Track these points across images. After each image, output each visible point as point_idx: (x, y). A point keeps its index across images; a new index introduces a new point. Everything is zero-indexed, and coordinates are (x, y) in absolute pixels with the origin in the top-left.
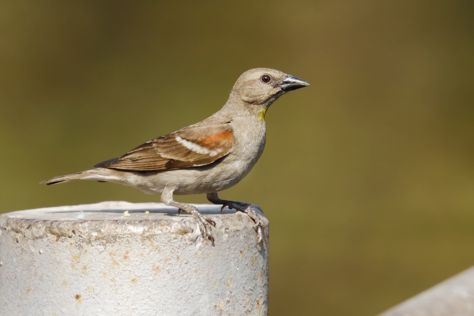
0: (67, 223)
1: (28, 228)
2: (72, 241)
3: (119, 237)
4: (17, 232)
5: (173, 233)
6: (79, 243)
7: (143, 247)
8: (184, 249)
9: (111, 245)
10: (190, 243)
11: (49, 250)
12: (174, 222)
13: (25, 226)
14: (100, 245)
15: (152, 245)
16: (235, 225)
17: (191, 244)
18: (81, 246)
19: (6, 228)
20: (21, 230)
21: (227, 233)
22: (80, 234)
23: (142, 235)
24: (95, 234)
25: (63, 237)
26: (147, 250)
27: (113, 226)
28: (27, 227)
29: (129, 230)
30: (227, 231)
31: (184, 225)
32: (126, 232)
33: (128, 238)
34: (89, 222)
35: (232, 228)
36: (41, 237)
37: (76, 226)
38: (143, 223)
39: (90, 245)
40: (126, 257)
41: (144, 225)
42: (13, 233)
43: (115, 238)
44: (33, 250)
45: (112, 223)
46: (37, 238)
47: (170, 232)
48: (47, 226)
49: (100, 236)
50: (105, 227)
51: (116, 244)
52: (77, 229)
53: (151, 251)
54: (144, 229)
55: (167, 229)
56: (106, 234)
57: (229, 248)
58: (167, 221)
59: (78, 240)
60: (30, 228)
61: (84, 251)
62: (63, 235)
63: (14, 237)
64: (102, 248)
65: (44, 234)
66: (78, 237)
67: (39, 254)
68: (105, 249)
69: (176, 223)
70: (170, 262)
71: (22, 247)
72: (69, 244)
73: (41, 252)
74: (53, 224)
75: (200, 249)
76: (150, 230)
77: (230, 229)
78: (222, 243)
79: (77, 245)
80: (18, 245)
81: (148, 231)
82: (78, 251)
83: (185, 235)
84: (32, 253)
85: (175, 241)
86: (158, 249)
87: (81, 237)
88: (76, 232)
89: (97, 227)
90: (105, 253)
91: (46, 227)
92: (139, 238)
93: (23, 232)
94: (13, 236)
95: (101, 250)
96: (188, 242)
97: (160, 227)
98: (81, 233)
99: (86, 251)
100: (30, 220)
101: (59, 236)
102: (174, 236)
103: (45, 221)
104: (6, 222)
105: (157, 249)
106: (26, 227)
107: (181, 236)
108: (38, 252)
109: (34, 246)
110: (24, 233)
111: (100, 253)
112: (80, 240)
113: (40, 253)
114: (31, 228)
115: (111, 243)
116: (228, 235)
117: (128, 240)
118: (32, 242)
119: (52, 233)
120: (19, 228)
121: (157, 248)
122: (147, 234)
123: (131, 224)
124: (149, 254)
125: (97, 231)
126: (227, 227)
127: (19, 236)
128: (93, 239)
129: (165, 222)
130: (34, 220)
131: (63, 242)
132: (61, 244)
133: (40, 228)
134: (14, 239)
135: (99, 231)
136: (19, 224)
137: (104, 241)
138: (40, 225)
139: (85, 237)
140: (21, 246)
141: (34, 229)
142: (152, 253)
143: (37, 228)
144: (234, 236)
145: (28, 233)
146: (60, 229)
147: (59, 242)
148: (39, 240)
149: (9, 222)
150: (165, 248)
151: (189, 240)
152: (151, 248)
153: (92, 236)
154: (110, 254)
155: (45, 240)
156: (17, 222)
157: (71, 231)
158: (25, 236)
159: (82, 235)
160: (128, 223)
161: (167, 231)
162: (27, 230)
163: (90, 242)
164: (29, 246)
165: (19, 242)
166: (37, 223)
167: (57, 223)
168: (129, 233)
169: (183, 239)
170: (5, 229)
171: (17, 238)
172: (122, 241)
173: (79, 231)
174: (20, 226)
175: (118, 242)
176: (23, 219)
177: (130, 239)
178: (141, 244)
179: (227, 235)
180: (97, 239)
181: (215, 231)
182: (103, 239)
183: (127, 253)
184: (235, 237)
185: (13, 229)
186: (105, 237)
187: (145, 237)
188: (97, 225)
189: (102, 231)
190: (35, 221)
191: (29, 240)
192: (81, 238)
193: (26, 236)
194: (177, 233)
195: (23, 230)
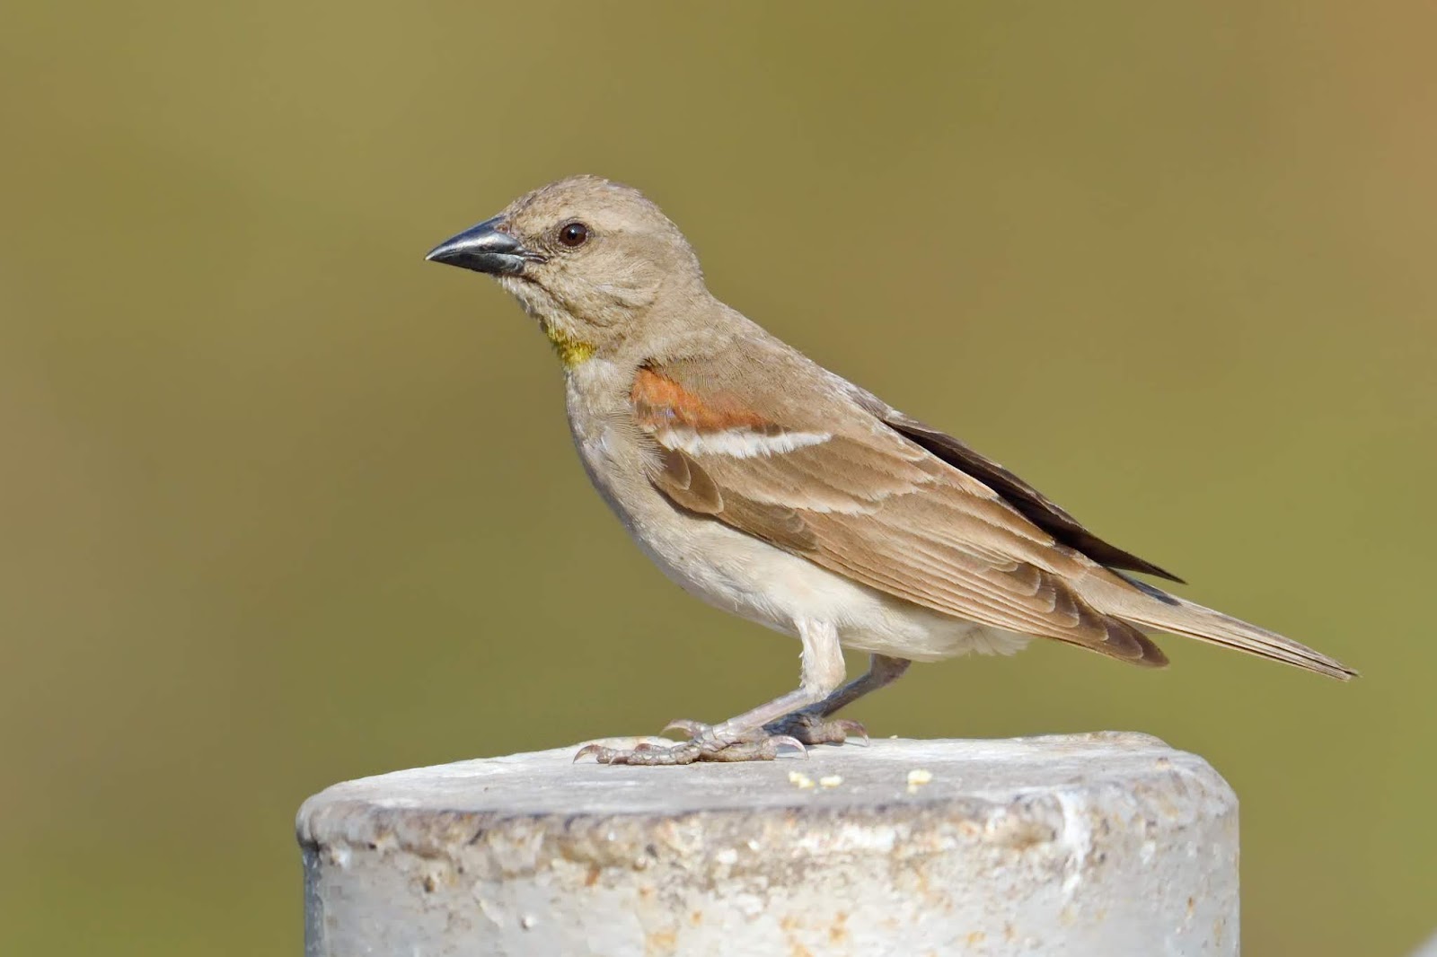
0: (625, 820)
1: (473, 842)
2: (647, 881)
3: (814, 866)
4: (428, 854)
5: (991, 845)
6: (671, 889)
7: (896, 895)
8: (1026, 898)
9: (785, 892)
10: (1047, 877)
11: (557, 915)
12: (992, 806)
13: (458, 836)
14: (746, 891)
15: (924, 887)
16: (1171, 809)
17: (1050, 881)
18: (677, 901)
19: (374, 841)
20: (443, 849)
21: (1153, 837)
22: (674, 857)
23: (891, 856)
24: (727, 857)
25: (612, 872)
26: (909, 908)
27: (789, 829)
28: (470, 838)
29: (848, 840)
30: (1153, 830)
31: (1027, 817)
32: (837, 846)
33: (845, 868)
34: (704, 815)
35: (1167, 820)
36: (528, 873)
37: (659, 830)
38: (890, 812)
39: (711, 894)
40: (836, 933)
41: (896, 820)
42: (406, 862)
43: (801, 866)
44: (496, 917)
45: (785, 818)
46: (511, 876)
47: (980, 841)
48: (549, 832)
49: (746, 863)
50: (761, 830)
51: (805, 892)
52: (663, 842)
53: (921, 908)
54: (897, 835)
55: (970, 832)
56: (766, 856)
57: (1159, 891)
58: (968, 806)
59: (667, 878)
60: (480, 840)
61: (690, 915)
62: (613, 862)
63: (414, 874)
64: (753, 903)
65: (539, 862)
66: (667, 868)
67: (520, 930)
68: (766, 905)
69: (1000, 812)
70: (984, 944)
71: (452, 907)
72: (633, 892)
73: (530, 922)
74: (573, 827)
75: (1076, 896)
76: (917, 837)
77: (1159, 822)
78: (1139, 873)
79: (665, 894)
80: (433, 899)
81: (911, 841)
82: (669, 918)
83: (1029, 851)
84: (492, 928)
85: (997, 872)
86: (945, 901)
87: (681, 867)
88: (661, 850)
89: (734, 831)
90: (766, 924)
91: (547, 838)
92: (881, 866)
93: (454, 858)
94: (408, 872)
95: (750, 911)
96: (1040, 875)
97: (947, 827)
98: (679, 854)
99: (697, 916)
100: (475, 813)
101: (595, 870)
102: (995, 853)
103: (537, 817)
104: (373, 822)
105: (942, 901)
106: (464, 838)
107: (1016, 855)
108: (515, 923)
109: (501, 905)
110: (459, 860)
111: (749, 919)
112: (674, 878)
113: (524, 927)
114: (486, 840)
115: (784, 885)
116: (1157, 846)
117: (843, 875)
118: (491, 889)
119: (570, 856)
120: (436, 843)
121: (941, 899)
122: (908, 852)
123: (853, 819)
124: (915, 919)
125: (735, 846)
126: (1152, 819)
127: (435, 870)
128: (721, 873)
129: (962, 808)
130: (493, 813)
131: (611, 887)
132: (607, 893)
133: (522, 841)
134: (413, 880)
135: (742, 847)
136: (435, 829)
137: (763, 881)
138: (520, 831)
139: (692, 866)
140: (444, 906)
141: (498, 845)
142: (923, 917)
143: (508, 839)
144: (1170, 847)
145: (475, 859)
146: (602, 844)
147: (597, 888)
148: (520, 884)
149: (384, 822)
150: (967, 897)
151: (1042, 866)
152: (920, 897)
153: (719, 864)
154: (784, 924)
155: (543, 880)
156: (426, 820)
157: (641, 849)
158: (461, 870)
159: (680, 861)
160: (841, 815)
161: (973, 840)
162: (469, 849)
163: (710, 884)
164: (478, 902)
165: (437, 889)
166: (507, 825)
167: (589, 823)
168: (848, 847)
169: (1024, 864)
170: (373, 847)
171: (429, 879)
172: (824, 878)
173: (671, 849)
174: (439, 837)
175: (812, 881)
176: (445, 812)
177: (852, 872)
178: (888, 886)
179: (1150, 847)
180: (736, 872)
181: (1119, 833)
182: (756, 871)
183: (842, 917)
184: (1175, 849)
185: (407, 847)
186: (762, 865)
187: (900, 862)
188: (730, 824)
189: (754, 845)
190: (497, 817)
191: (479, 884)
192: (677, 872)
193: (467, 868)
194: (1004, 845)
195: (451, 848)
